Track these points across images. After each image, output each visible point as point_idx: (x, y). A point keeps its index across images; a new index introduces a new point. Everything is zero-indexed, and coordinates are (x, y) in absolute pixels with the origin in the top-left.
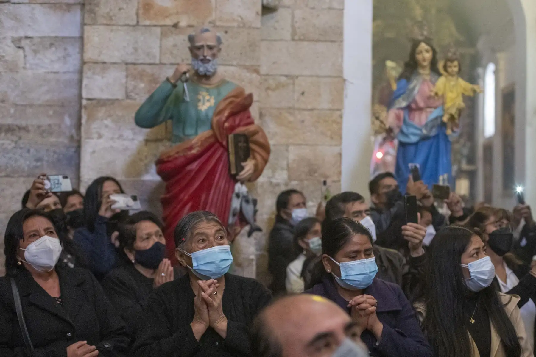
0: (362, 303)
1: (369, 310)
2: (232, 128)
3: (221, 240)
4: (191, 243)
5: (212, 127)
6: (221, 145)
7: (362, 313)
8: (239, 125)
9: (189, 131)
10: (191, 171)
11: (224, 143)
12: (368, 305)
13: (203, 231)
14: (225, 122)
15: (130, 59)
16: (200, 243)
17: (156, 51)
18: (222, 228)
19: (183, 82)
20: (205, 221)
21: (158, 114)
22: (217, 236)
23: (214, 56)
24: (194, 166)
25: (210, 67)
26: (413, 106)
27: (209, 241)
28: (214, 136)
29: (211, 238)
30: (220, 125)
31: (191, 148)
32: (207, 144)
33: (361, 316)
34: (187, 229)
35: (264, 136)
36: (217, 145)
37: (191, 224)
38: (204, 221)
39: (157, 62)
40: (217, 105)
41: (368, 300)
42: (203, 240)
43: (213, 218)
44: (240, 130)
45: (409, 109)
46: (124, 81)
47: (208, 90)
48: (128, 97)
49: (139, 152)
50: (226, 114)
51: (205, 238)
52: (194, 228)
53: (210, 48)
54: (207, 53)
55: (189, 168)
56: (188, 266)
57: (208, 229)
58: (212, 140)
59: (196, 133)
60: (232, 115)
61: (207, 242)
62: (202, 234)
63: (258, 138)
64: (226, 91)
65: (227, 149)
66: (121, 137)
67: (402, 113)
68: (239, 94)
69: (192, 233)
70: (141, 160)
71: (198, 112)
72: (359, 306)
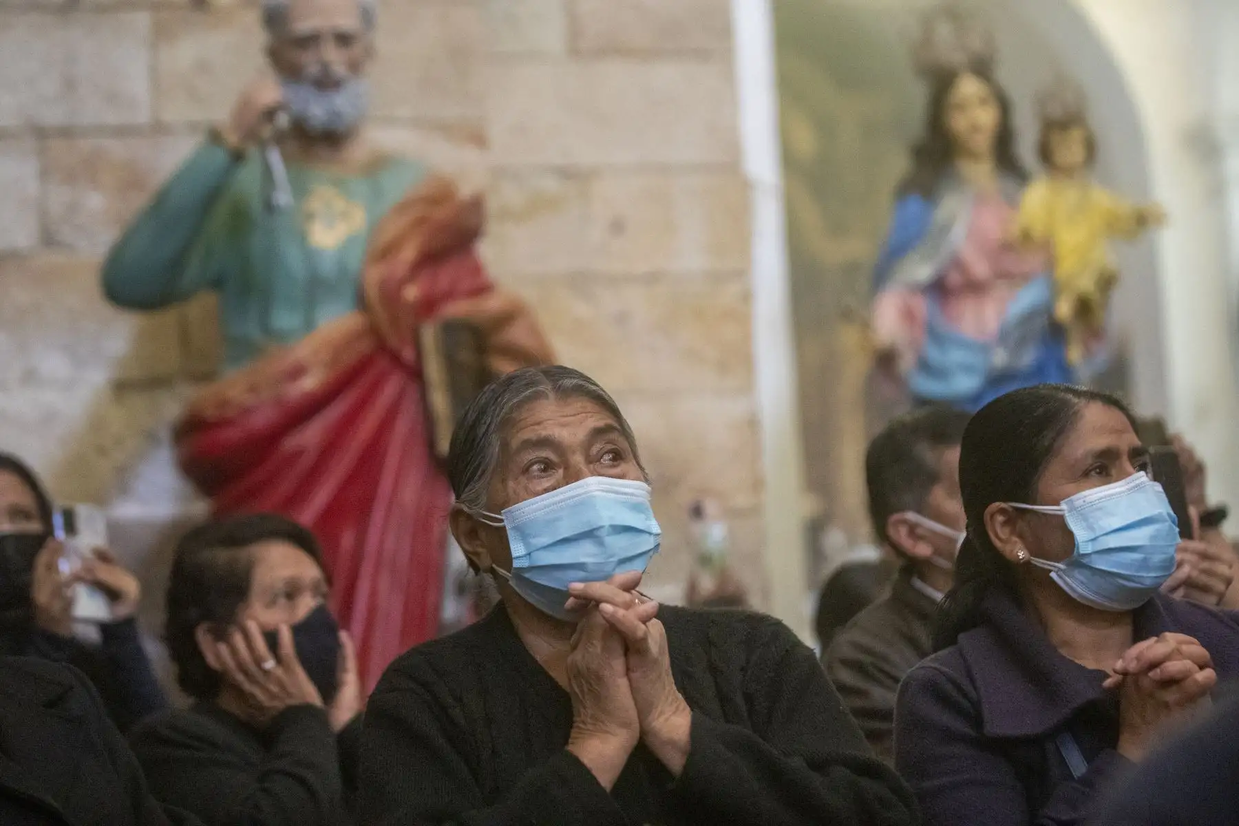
0: (1168, 658)
1: (1196, 681)
2: (428, 306)
3: (614, 466)
4: (504, 481)
5: (361, 302)
6: (396, 359)
7: (1171, 696)
8: (449, 295)
9: (285, 319)
10: (298, 454)
11: (408, 354)
12: (1187, 664)
13: (544, 433)
14: (404, 281)
15: (53, 116)
16: (534, 477)
17: (137, 84)
18: (616, 425)
19: (263, 145)
20: (551, 395)
21: (177, 264)
22: (595, 449)
23: (355, 67)
24: (311, 435)
25: (341, 102)
26: (954, 278)
27: (566, 468)
28: (373, 331)
29: (578, 459)
30: (390, 294)
31: (297, 372)
32: (350, 358)
33: (1166, 705)
34: (487, 430)
35: (535, 331)
36: (383, 363)
37: (501, 411)
38: (547, 397)
39: (142, 116)
40: (375, 228)
41: (1184, 648)
42: (548, 466)
43: (581, 386)
44: (457, 309)
45: (940, 289)
46: (32, 187)
47: (339, 184)
48: (49, 239)
49: (96, 424)
50: (409, 253)
51: (552, 456)
52: (508, 423)
53: (344, 39)
54: (334, 57)
55: (293, 442)
56: (494, 566)
57: (564, 425)
58: (365, 346)
59: (309, 325)
60: (430, 259)
61: (561, 471)
62: (545, 442)
63: (517, 334)
64: (398, 187)
65: (416, 374)
66: (30, 377)
67: (922, 306)
68: (440, 195)
69: (505, 445)
70: (102, 451)
71: (310, 255)
72: (1158, 670)
